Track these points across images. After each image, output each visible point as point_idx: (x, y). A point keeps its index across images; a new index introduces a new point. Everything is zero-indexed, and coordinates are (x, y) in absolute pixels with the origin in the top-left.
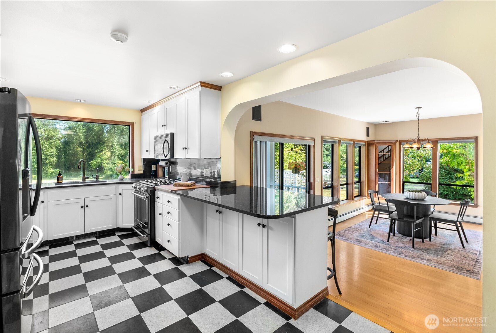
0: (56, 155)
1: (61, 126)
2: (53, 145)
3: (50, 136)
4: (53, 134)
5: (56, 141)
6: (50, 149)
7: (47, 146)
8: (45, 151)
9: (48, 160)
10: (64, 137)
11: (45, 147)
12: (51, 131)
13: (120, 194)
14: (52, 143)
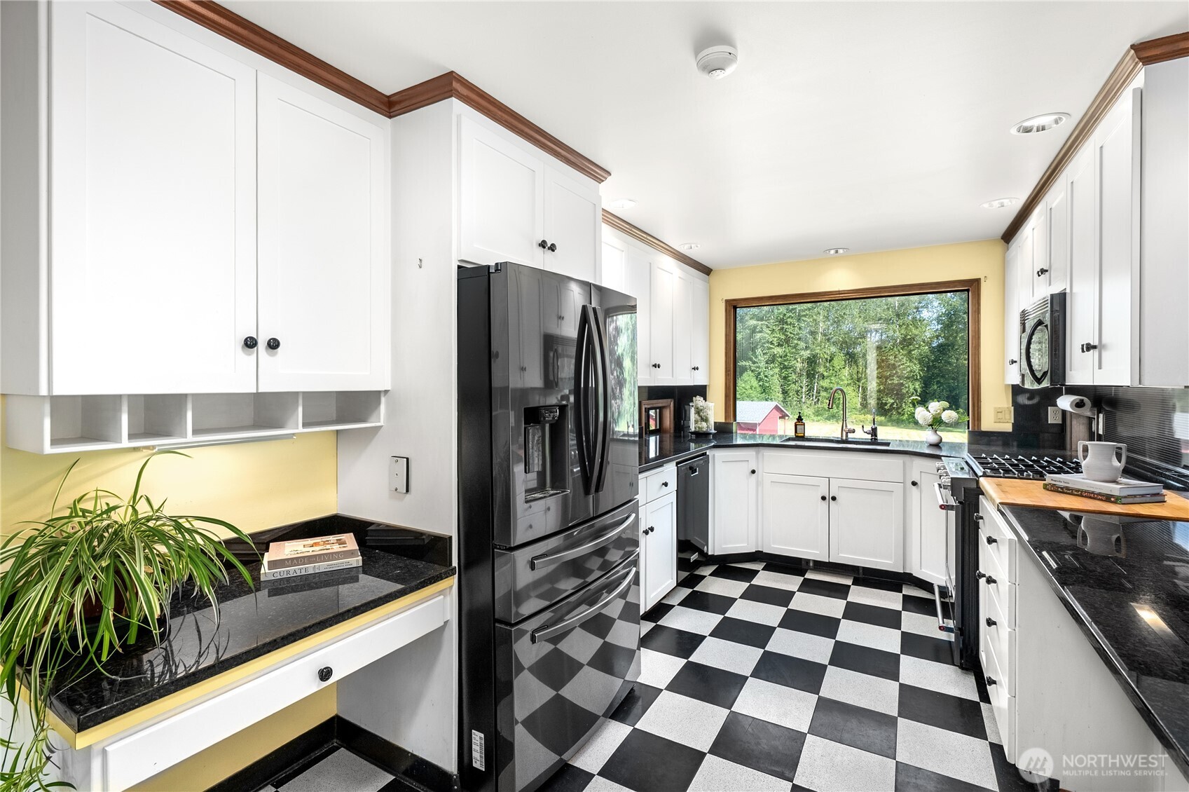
0: (921, 378)
1: (930, 314)
2: (915, 356)
3: (909, 337)
4: (915, 332)
5: (920, 345)
6: (908, 364)
7: (903, 358)
8: (900, 369)
9: (906, 387)
10: (937, 337)
11: (900, 361)
12: (911, 326)
13: (914, 484)
14: (913, 353)
